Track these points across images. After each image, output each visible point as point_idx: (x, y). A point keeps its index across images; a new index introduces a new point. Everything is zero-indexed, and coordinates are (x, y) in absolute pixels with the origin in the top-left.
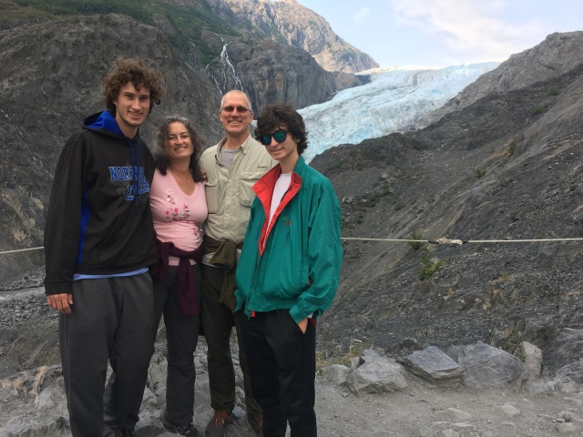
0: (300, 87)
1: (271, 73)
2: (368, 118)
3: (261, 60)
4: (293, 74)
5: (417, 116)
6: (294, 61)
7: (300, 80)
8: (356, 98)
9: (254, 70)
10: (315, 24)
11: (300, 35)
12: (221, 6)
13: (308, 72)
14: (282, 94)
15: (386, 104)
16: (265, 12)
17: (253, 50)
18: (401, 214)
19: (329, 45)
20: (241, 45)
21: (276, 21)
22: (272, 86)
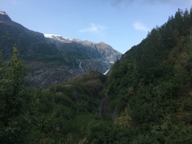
1: (90, 69)
3: (88, 66)
6: (96, 65)
10: (108, 49)
11: (104, 52)
12: (82, 48)
13: (99, 67)
16: (94, 47)
17: (87, 63)
21: (98, 49)
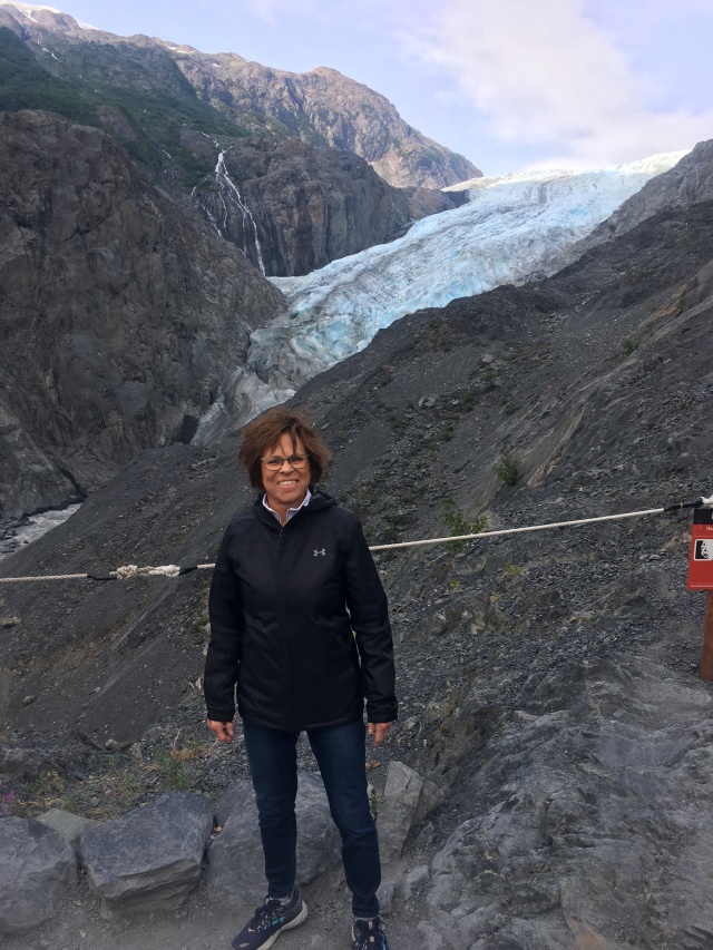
0: (351, 217)
1: (301, 196)
2: (465, 263)
3: (283, 174)
4: (339, 196)
5: (546, 255)
6: (339, 173)
7: (350, 205)
8: (444, 230)
9: (273, 192)
10: (372, 109)
11: (348, 129)
12: (212, 87)
13: (363, 190)
14: (321, 229)
15: (494, 238)
16: (286, 94)
17: (269, 159)
18: (516, 421)
19: (397, 144)
20: (247, 152)
21: (306, 108)
22: (304, 218)
